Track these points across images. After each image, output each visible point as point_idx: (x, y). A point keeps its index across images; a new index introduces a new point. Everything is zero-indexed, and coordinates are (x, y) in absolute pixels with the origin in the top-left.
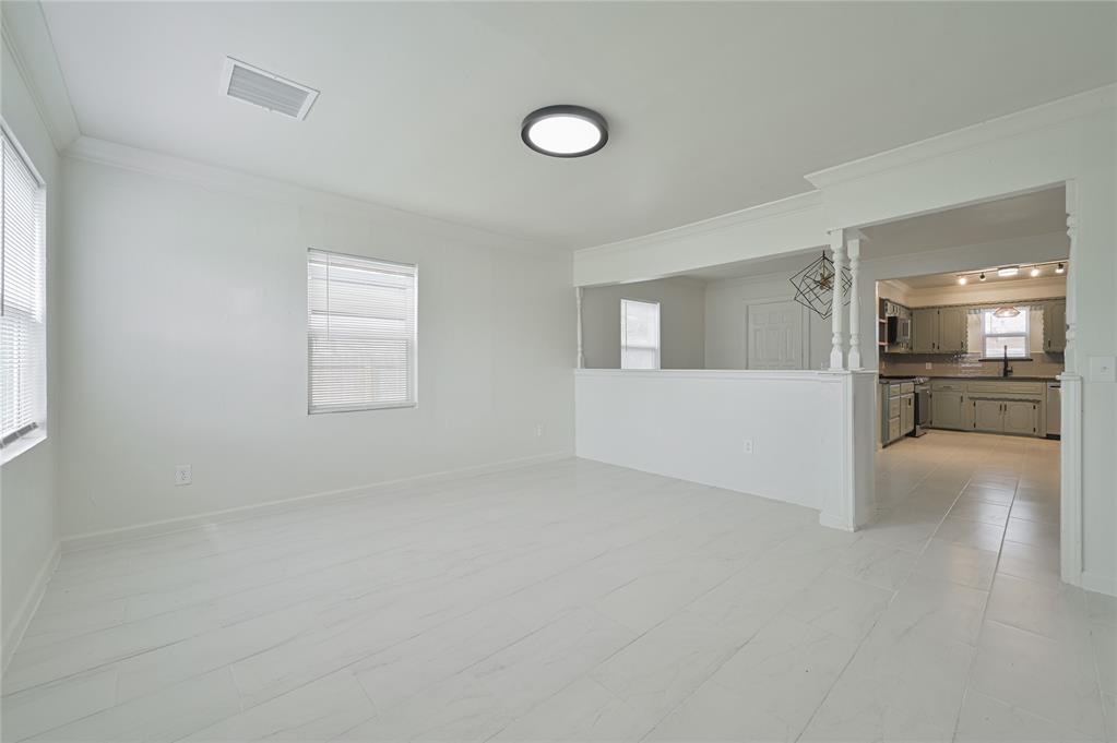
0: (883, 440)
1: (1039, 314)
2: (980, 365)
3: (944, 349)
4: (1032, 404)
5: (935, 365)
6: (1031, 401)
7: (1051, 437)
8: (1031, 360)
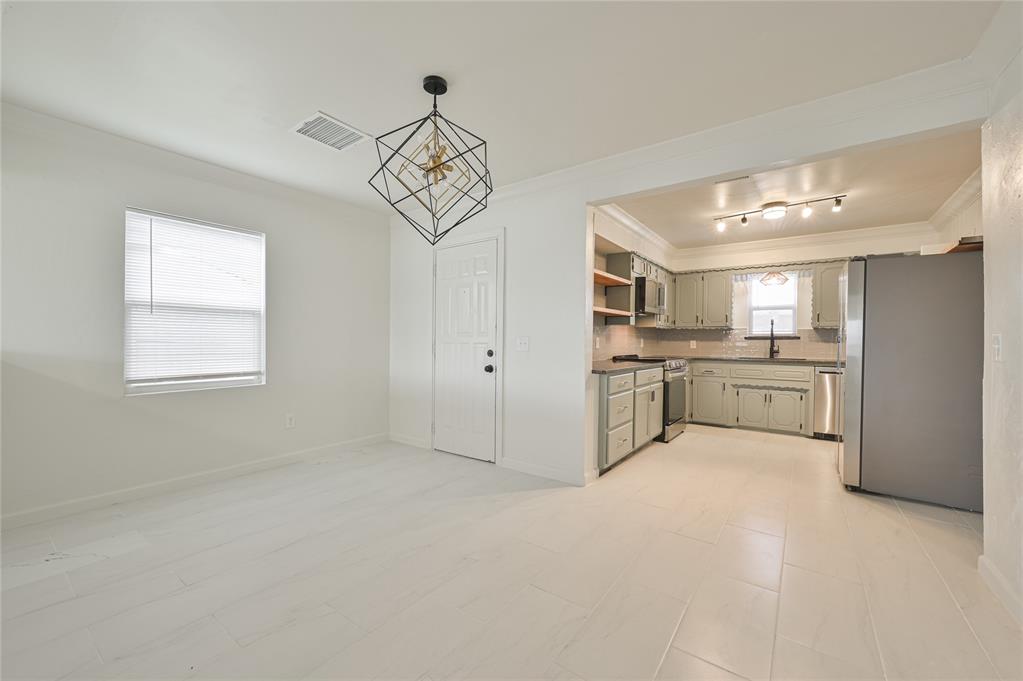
0: (599, 464)
1: (808, 281)
2: (745, 344)
3: (708, 324)
4: (799, 394)
5: (701, 343)
6: (798, 390)
7: (818, 436)
8: (799, 338)
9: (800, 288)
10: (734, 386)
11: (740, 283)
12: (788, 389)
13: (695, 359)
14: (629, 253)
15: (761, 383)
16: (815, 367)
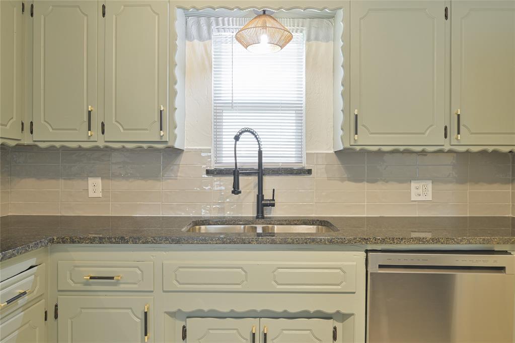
4: (329, 327)
8: (309, 172)
9: (312, 63)
10: (173, 315)
11: (196, 41)
12: (307, 315)
16: (367, 251)
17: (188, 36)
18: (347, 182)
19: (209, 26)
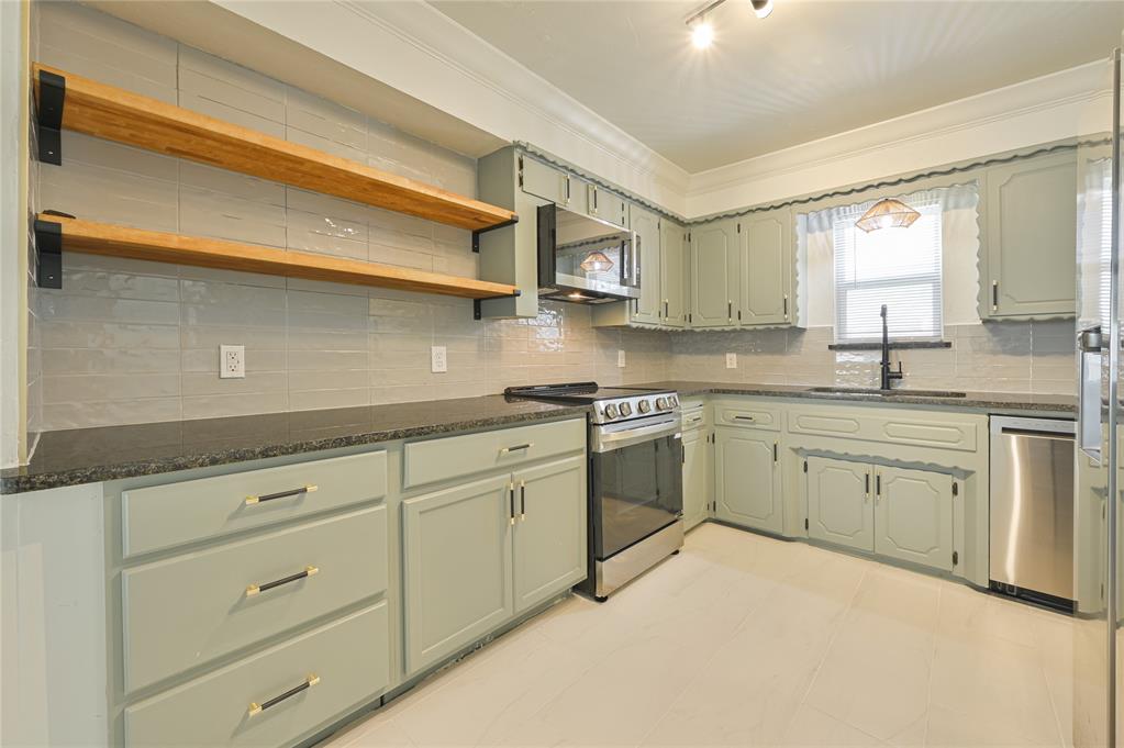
1: (968, 216)
2: (831, 359)
3: (751, 319)
4: (948, 480)
6: (945, 471)
7: (998, 589)
8: (948, 345)
9: (949, 234)
10: (796, 451)
11: (817, 233)
12: (919, 466)
13: (718, 391)
14: (509, 149)
15: (855, 449)
16: (989, 415)
17: (809, 229)
18: (1003, 356)
19: (830, 217)
